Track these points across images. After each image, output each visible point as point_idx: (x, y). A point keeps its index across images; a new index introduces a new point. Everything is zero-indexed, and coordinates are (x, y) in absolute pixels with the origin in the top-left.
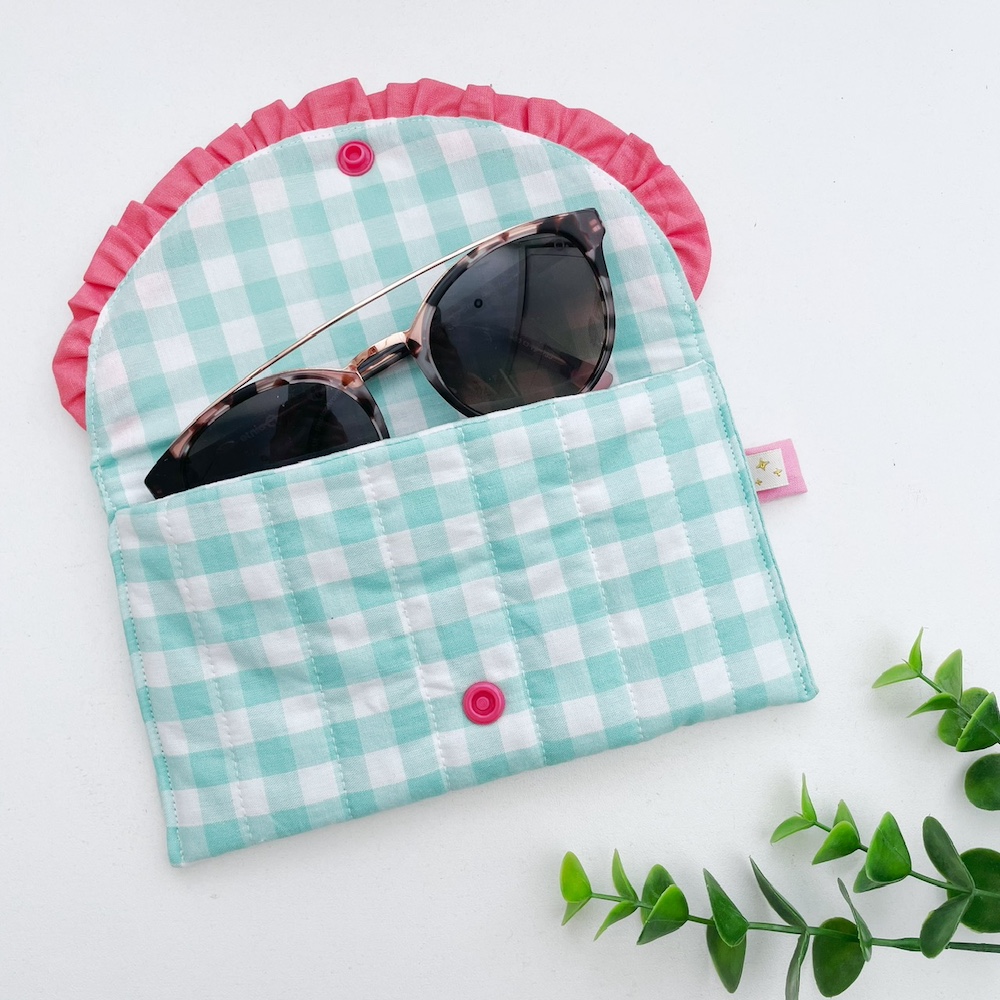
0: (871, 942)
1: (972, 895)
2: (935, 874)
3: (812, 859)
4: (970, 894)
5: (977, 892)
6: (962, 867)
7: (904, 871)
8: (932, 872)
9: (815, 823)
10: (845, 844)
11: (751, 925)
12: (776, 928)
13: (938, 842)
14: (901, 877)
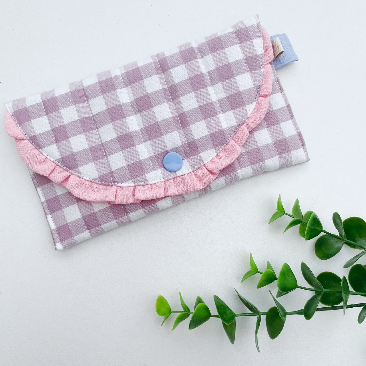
1: (323, 292)
3: (257, 287)
5: (325, 290)
6: (317, 281)
7: (295, 286)
9: (257, 272)
10: (269, 279)
11: (237, 315)
12: (247, 314)
13: (307, 272)
14: (294, 289)
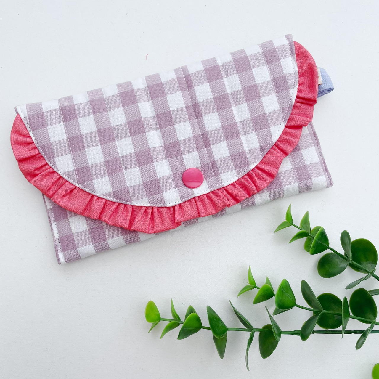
0: (280, 333)
2: (306, 305)
3: (253, 302)
4: (321, 312)
5: (324, 311)
6: (318, 301)
7: (293, 304)
8: (305, 304)
10: (267, 294)
11: (229, 329)
12: (240, 329)
13: (307, 291)
14: (291, 307)
